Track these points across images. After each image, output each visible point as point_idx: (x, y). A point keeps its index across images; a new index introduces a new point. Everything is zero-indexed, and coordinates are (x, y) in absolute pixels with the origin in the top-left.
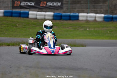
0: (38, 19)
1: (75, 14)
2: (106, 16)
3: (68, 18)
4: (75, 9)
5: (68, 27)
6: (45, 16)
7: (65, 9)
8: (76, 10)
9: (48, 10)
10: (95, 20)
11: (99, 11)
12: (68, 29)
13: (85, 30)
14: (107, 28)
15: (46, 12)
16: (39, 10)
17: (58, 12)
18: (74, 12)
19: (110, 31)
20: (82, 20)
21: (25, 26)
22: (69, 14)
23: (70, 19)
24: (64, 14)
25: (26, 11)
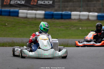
0: (29, 18)
1: (67, 12)
2: (100, 14)
3: (60, 17)
4: (67, 7)
5: (60, 27)
6: (36, 14)
7: (56, 8)
8: (68, 9)
9: (39, 9)
10: (88, 19)
11: (92, 10)
12: (59, 28)
13: (78, 29)
15: (36, 10)
16: (30, 9)
17: (49, 11)
18: (66, 10)
20: (75, 19)
21: (15, 25)
22: (61, 12)
23: (62, 18)
24: (55, 13)
25: (16, 9)
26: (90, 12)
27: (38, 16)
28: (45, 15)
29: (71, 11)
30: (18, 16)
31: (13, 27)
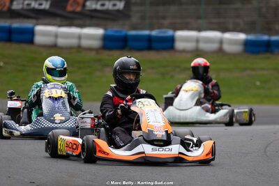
0: (61, 48)
1: (165, 32)
2: (251, 37)
3: (145, 44)
4: (164, 18)
6: (80, 37)
7: (135, 19)
8: (167, 22)
9: (88, 22)
10: (220, 51)
11: (231, 26)
14: (253, 73)
15: (82, 26)
16: (64, 23)
17: (117, 29)
18: (160, 27)
19: (261, 82)
20: (184, 51)
21: (24, 66)
22: (146, 32)
23: (150, 48)
25: (27, 24)
26: (224, 30)
27: (85, 43)
28: (105, 38)
29: (175, 29)
30: (31, 41)
31: (20, 71)
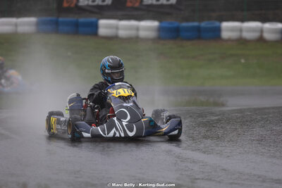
0: (122, 39)
8: (215, 15)
15: (139, 19)
18: (209, 19)
22: (196, 24)
23: (199, 38)
24: (185, 24)
26: (264, 20)
29: (221, 20)
30: (95, 34)
